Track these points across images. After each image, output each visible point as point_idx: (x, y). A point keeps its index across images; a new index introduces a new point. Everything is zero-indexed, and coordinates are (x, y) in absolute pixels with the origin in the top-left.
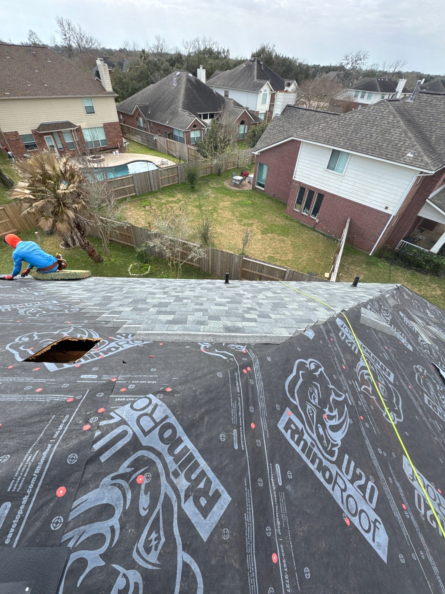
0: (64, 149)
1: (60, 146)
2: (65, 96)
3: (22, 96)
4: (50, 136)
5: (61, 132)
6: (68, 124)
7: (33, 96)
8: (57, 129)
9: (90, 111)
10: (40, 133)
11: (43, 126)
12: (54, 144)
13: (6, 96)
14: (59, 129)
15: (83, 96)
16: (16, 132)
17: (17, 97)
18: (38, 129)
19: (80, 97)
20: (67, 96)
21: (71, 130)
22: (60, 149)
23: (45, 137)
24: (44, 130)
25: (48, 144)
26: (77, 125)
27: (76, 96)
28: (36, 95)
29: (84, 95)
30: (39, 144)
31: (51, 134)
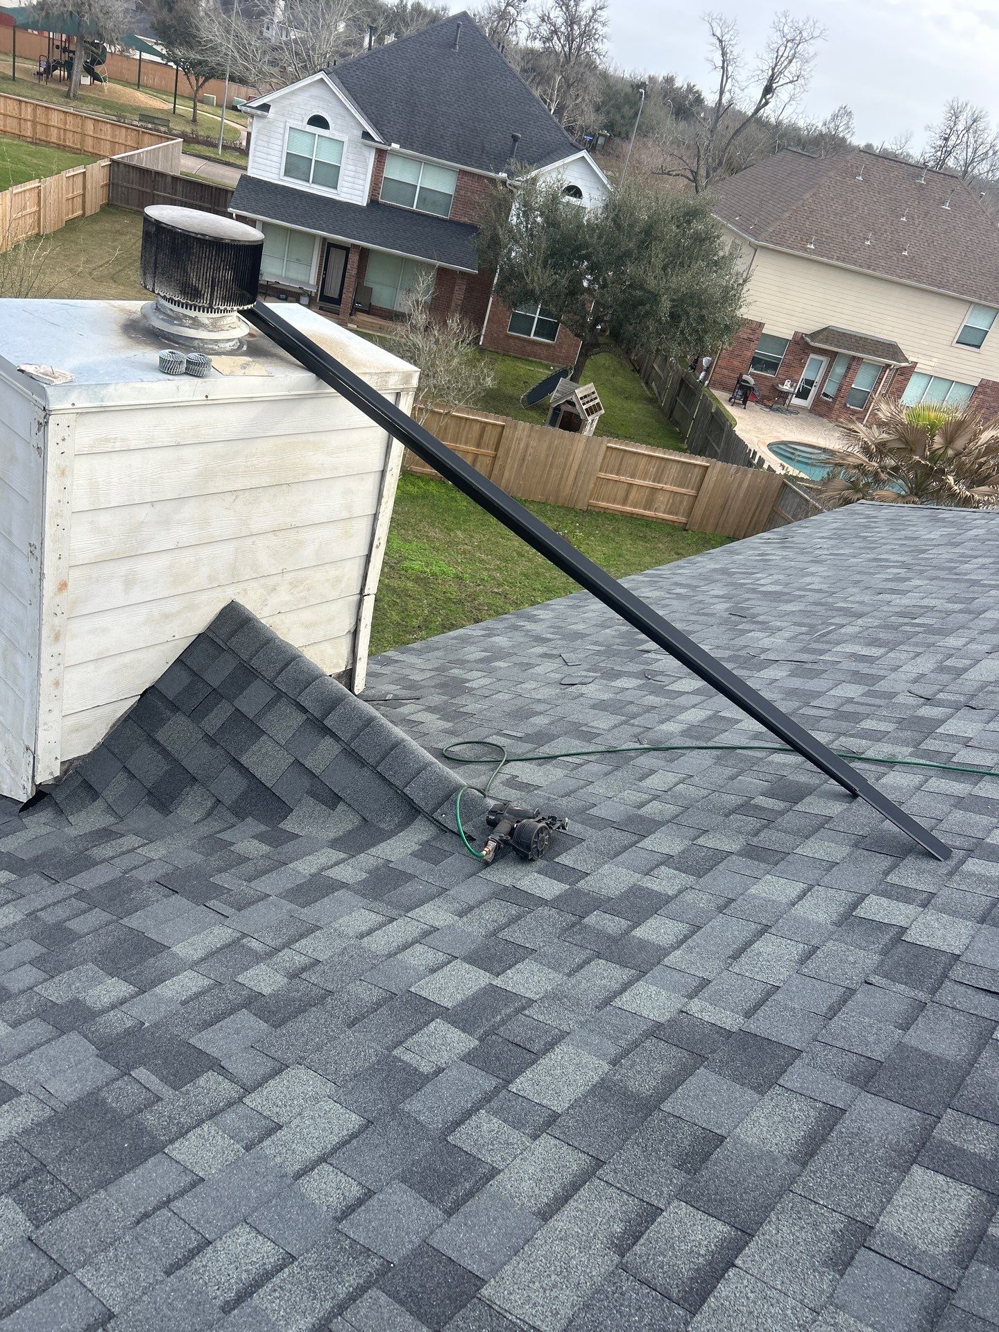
0: (835, 399)
1: (830, 389)
2: (935, 289)
3: (838, 260)
4: (825, 360)
5: (860, 359)
6: (892, 350)
7: (860, 266)
8: (857, 351)
9: (972, 339)
10: (812, 344)
11: (827, 333)
12: (818, 380)
13: (806, 250)
14: (863, 352)
15: (983, 302)
16: (761, 325)
17: (825, 260)
18: (814, 335)
19: (971, 303)
20: (941, 290)
21: (888, 366)
22: (825, 395)
23: (812, 356)
24: (825, 343)
25: (806, 374)
26: (911, 359)
27: (964, 297)
28: (869, 268)
29: (986, 300)
30: (789, 366)
31: (833, 356)
